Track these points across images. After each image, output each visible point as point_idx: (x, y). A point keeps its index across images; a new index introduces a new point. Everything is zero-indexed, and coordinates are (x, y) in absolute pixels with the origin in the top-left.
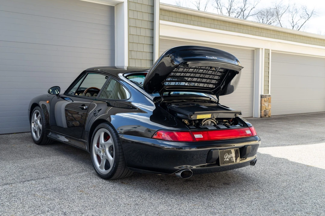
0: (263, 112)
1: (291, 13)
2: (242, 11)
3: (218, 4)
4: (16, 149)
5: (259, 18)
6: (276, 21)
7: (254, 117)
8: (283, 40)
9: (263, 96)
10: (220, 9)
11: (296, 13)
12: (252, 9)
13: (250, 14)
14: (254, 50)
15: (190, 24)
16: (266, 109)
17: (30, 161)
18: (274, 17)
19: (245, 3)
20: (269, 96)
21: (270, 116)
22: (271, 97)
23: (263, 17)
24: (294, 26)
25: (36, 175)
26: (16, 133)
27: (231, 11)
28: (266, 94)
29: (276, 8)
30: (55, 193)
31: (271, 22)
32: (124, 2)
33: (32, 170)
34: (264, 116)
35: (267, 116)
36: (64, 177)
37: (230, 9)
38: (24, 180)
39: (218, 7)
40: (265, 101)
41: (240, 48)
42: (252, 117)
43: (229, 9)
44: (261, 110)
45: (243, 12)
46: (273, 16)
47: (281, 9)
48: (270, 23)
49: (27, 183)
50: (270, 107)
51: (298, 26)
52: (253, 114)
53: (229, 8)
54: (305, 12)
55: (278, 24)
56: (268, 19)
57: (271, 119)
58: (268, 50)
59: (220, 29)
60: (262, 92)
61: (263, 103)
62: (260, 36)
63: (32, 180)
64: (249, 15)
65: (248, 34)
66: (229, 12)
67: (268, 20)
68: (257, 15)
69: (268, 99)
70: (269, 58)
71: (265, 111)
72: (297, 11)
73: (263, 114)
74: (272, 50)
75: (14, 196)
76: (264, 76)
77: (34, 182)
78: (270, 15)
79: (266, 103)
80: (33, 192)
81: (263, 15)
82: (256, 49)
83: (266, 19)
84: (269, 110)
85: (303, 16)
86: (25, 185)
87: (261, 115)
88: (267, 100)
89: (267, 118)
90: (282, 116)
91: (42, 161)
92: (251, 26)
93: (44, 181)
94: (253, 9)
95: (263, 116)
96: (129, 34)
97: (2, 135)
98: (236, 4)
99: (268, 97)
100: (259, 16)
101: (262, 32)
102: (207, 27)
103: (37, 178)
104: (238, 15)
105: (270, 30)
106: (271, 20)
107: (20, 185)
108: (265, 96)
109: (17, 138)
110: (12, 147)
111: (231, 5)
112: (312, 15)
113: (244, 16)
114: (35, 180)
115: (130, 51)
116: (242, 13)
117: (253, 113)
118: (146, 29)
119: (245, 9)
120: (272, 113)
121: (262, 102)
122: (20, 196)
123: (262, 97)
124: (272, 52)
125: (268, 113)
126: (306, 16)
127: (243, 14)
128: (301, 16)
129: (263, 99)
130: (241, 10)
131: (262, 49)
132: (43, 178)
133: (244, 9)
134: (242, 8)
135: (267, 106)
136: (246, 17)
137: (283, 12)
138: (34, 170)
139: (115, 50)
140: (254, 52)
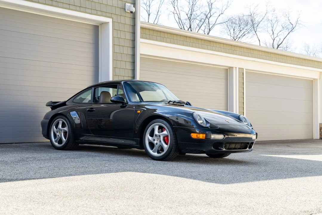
1: (271, 22)
2: (207, 17)
3: (174, 8)
5: (229, 27)
6: (251, 31)
8: (257, 58)
10: (177, 14)
11: (277, 22)
12: (219, 16)
13: (218, 22)
14: (227, 69)
18: (249, 26)
19: (210, 8)
23: (234, 26)
24: (274, 39)
27: (192, 17)
29: (250, 14)
31: (245, 33)
32: (109, 22)
37: (191, 15)
39: (175, 12)
41: (213, 66)
43: (189, 15)
45: (209, 19)
46: (247, 26)
47: (257, 16)
48: (243, 35)
51: (280, 39)
53: (190, 13)
54: (287, 21)
55: (254, 36)
56: (241, 29)
58: (242, 69)
62: (234, 54)
64: (216, 24)
65: (221, 52)
66: (190, 19)
67: (241, 31)
68: (227, 23)
70: (243, 78)
72: (278, 20)
74: (246, 69)
76: (239, 97)
78: (243, 24)
81: (234, 23)
82: (229, 68)
83: (239, 30)
85: (286, 26)
94: (221, 15)
96: (114, 52)
98: (198, 9)
100: (229, 24)
101: (235, 49)
104: (202, 23)
106: (244, 30)
111: (192, 10)
112: (297, 25)
113: (209, 24)
115: (114, 68)
116: (207, 20)
118: (129, 48)
119: (211, 16)
124: (246, 72)
126: (289, 26)
127: (209, 22)
128: (283, 25)
130: (205, 17)
131: (236, 68)
133: (209, 16)
134: (207, 14)
136: (212, 25)
137: (260, 20)
139: (99, 67)
140: (228, 71)
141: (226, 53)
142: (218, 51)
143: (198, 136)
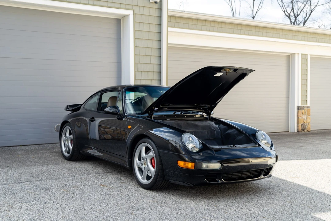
0: (301, 126)
4: (20, 159)
7: (290, 132)
8: (324, 43)
9: (300, 108)
14: (289, 56)
15: (209, 31)
16: (304, 122)
17: (29, 169)
20: (308, 107)
21: (310, 131)
22: (311, 108)
25: (32, 178)
26: (23, 146)
28: (305, 105)
30: (43, 191)
32: (129, 15)
33: (29, 175)
34: (302, 130)
35: (306, 131)
36: (54, 180)
38: (20, 182)
40: (303, 114)
42: (288, 131)
44: (298, 123)
49: (22, 184)
50: (309, 120)
52: (289, 128)
57: (310, 134)
58: (306, 55)
59: (244, 34)
60: (298, 103)
61: (300, 116)
62: (295, 40)
63: (27, 182)
65: (280, 38)
69: (306, 111)
70: (307, 64)
71: (303, 124)
73: (300, 128)
74: (311, 55)
75: (10, 192)
76: (302, 85)
77: (28, 183)
79: (304, 115)
80: (25, 190)
82: (291, 54)
84: (308, 124)
86: (21, 184)
87: (298, 129)
88: (306, 113)
89: (305, 133)
90: (326, 131)
91: (40, 168)
92: (282, 30)
93: (36, 183)
95: (300, 130)
96: (135, 47)
97: (10, 147)
99: (307, 109)
101: (297, 35)
102: (229, 33)
103: (31, 180)
104: (304, 5)
105: (307, 33)
107: (16, 185)
108: (303, 108)
109: (23, 150)
110: (17, 157)
113: (311, 6)
114: (29, 182)
115: (136, 64)
117: (289, 126)
118: (154, 41)
120: (312, 126)
121: (299, 114)
122: (15, 191)
123: (298, 108)
124: (311, 57)
125: (306, 127)
127: (310, 4)
129: (300, 111)
131: (298, 54)
132: (36, 181)
135: (306, 119)
138: (31, 175)
139: (121, 63)
140: (290, 58)
141: (285, 39)
142: (276, 38)
143: (187, 165)
